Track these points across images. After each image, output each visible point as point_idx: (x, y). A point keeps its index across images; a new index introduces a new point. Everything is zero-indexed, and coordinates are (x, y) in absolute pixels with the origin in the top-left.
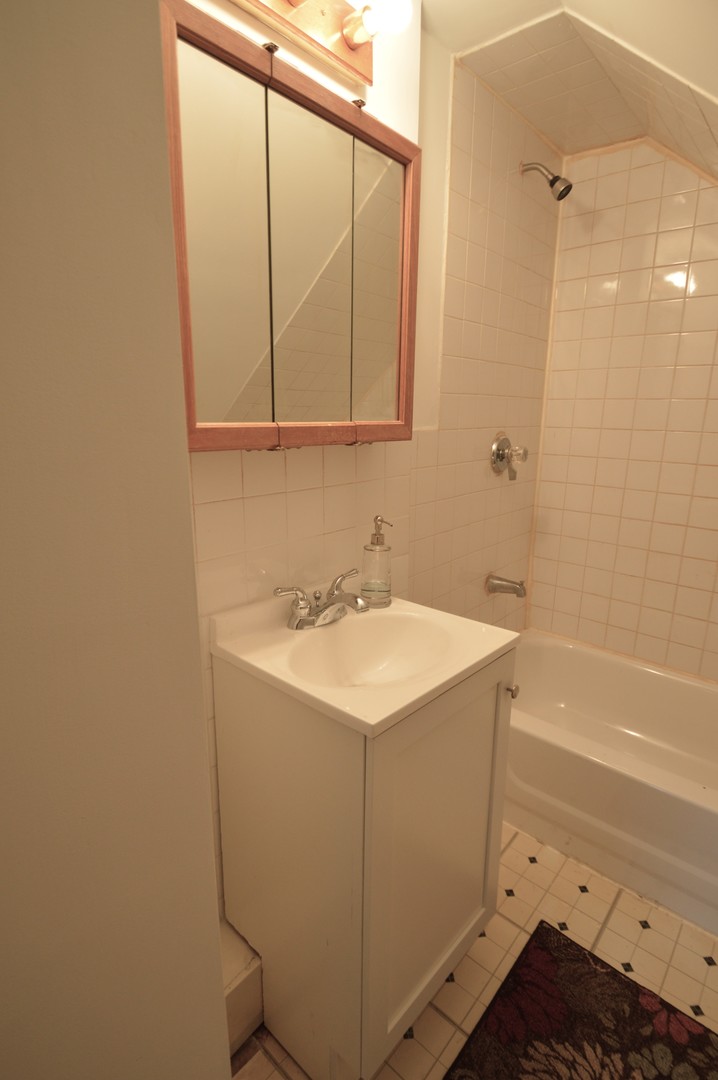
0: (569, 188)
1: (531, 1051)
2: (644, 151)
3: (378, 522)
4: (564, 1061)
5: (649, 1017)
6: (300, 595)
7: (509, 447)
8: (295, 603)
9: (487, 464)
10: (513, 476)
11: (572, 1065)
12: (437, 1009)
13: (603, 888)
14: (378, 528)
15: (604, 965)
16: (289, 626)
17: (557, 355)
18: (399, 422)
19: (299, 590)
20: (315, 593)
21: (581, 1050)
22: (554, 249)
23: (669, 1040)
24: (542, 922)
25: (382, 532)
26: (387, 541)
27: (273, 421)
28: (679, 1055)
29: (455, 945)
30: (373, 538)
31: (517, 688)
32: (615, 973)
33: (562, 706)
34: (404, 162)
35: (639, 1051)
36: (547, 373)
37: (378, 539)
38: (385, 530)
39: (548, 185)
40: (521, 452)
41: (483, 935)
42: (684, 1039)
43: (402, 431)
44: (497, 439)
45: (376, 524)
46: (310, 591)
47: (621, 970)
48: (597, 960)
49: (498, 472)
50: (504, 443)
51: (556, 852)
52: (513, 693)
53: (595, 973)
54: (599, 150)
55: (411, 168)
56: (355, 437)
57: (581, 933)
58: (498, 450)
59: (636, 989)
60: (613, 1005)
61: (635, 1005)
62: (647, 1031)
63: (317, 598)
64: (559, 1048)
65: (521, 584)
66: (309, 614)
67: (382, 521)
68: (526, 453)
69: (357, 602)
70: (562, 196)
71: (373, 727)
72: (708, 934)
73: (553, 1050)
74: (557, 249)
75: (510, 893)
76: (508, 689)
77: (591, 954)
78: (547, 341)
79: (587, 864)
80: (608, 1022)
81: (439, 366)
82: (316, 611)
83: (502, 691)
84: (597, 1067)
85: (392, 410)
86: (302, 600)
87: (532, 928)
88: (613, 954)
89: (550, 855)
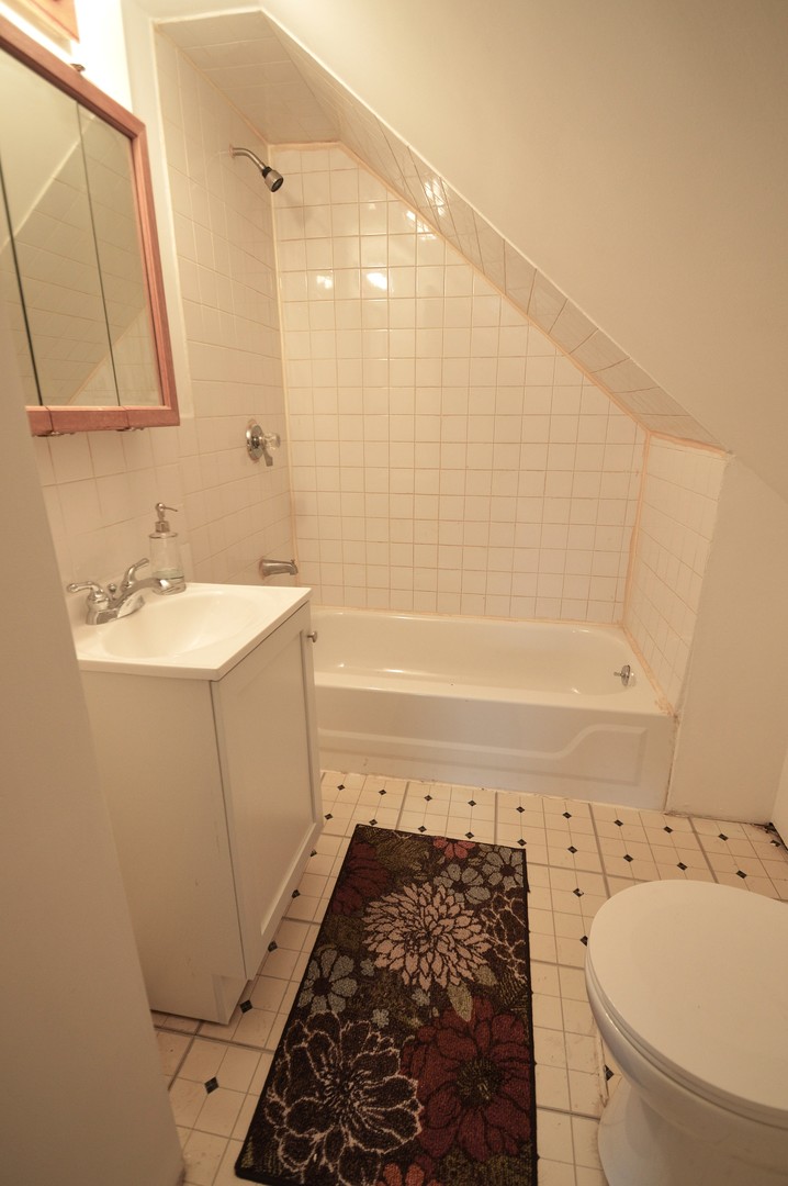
0: (280, 181)
1: (369, 910)
2: (339, 156)
3: (160, 510)
4: (393, 905)
5: (442, 851)
6: (96, 588)
7: (261, 434)
8: (91, 598)
9: (243, 451)
10: (270, 463)
11: (399, 904)
12: (291, 919)
13: (395, 786)
14: (161, 515)
15: (406, 834)
16: (87, 622)
17: (291, 345)
18: (165, 408)
19: (93, 584)
20: (109, 586)
21: (403, 892)
22: (272, 238)
23: (456, 860)
24: (358, 825)
25: (165, 519)
26: (172, 527)
27: (41, 404)
28: (463, 865)
29: (301, 851)
30: (157, 526)
31: (316, 633)
32: (415, 836)
33: (342, 666)
34: (131, 137)
35: (439, 875)
36: (283, 362)
37: (162, 527)
38: (169, 516)
39: (261, 174)
40: (274, 438)
41: (313, 854)
42: (465, 854)
43: (170, 418)
44: (250, 427)
45: (158, 511)
46: (104, 585)
47: (419, 832)
48: (401, 833)
49: (255, 459)
50: (256, 431)
51: (358, 775)
52: (313, 638)
53: (402, 842)
54: (300, 145)
55: (138, 143)
56: (125, 423)
57: (386, 822)
58: (253, 437)
59: (431, 839)
60: (418, 855)
61: (432, 849)
62: (442, 861)
63: (113, 591)
64: (388, 899)
65: (293, 562)
66: (109, 607)
67: (164, 508)
68: (278, 438)
69: (160, 585)
70: (275, 188)
71: (217, 671)
72: (468, 788)
73: (384, 902)
74: (275, 238)
75: (329, 817)
76: (309, 636)
77: (397, 831)
78: (278, 330)
79: (382, 775)
80: (416, 867)
81: (186, 352)
82: (116, 603)
83: (305, 639)
84: (415, 897)
85: (156, 395)
86: (99, 593)
87: (351, 833)
88: (410, 826)
89: (353, 779)
